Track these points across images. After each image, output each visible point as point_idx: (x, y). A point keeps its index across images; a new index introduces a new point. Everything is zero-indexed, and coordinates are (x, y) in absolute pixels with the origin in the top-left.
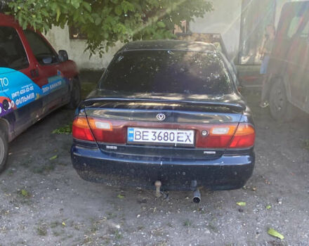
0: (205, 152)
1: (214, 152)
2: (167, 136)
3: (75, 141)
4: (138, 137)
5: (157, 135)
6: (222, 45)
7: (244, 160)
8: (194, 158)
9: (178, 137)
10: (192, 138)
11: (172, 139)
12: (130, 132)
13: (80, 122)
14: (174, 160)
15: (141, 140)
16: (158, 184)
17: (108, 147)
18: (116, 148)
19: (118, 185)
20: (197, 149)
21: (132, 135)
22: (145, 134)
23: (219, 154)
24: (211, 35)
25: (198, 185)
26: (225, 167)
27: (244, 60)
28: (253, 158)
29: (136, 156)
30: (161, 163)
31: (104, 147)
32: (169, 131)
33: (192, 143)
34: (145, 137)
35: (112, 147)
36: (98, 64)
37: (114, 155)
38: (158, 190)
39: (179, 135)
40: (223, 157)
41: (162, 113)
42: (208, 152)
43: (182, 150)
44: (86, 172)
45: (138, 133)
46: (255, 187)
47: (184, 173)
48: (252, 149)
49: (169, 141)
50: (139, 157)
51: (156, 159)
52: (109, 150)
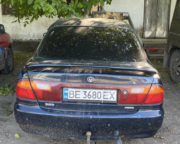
0: (125, 108)
1: (133, 108)
2: (95, 95)
3: (18, 99)
4: (72, 96)
5: (87, 94)
6: (130, 22)
7: (156, 114)
8: (117, 112)
9: (104, 95)
10: (115, 96)
11: (99, 97)
12: (65, 91)
13: (23, 84)
14: (101, 114)
15: (74, 98)
16: (89, 134)
17: (47, 104)
18: (53, 105)
19: (54, 136)
20: (119, 105)
21: (67, 94)
22: (77, 93)
23: (137, 109)
24: (122, 14)
25: (120, 135)
26: (142, 119)
27: (147, 34)
28: (162, 112)
29: (70, 112)
30: (91, 117)
31: (43, 104)
32: (97, 91)
33: (115, 100)
34: (77, 96)
35: (50, 104)
36: (26, 36)
37: (51, 111)
38: (88, 139)
39: (105, 94)
40: (139, 111)
41: (92, 76)
42: (128, 108)
43: (107, 106)
44: (28, 125)
45: (72, 93)
46: (163, 136)
47: (109, 125)
48: (162, 105)
49: (97, 99)
50: (72, 112)
51: (87, 113)
52: (48, 106)
